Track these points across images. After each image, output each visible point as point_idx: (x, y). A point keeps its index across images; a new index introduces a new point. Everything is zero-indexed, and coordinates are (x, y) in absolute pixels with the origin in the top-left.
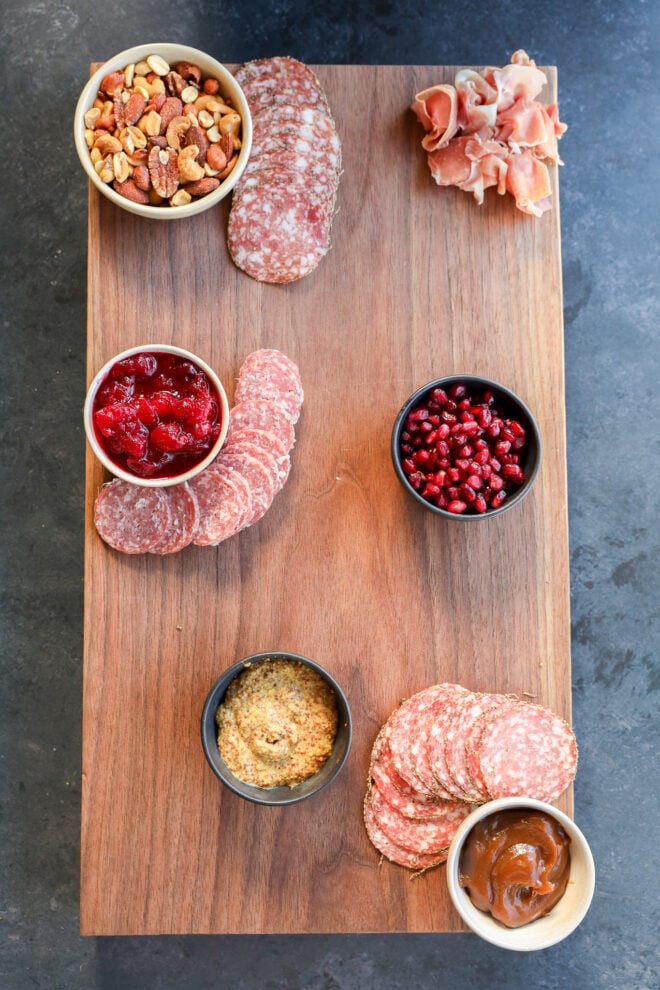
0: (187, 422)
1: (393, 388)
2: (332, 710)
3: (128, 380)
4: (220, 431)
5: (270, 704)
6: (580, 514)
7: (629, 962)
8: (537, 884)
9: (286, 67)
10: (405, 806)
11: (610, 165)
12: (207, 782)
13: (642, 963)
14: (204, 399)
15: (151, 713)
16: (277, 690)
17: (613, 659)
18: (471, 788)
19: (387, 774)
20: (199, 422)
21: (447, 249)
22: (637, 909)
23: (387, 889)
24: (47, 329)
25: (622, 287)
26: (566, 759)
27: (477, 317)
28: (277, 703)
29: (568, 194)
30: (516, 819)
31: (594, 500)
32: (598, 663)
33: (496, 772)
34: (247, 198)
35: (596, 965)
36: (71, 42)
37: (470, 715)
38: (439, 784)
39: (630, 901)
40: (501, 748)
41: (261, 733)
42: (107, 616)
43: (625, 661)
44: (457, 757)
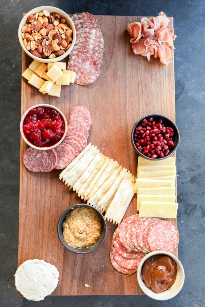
0: (53, 129)
1: (120, 119)
2: (100, 223)
3: (34, 115)
4: (64, 132)
5: (80, 221)
6: (180, 161)
7: (195, 304)
8: (166, 279)
9: (87, 16)
10: (124, 254)
11: (190, 49)
12: (59, 246)
13: (199, 304)
14: (59, 122)
15: (41, 224)
16: (82, 216)
17: (190, 207)
18: (145, 248)
19: (118, 243)
20: (57, 129)
21: (138, 75)
22: (197, 287)
23: (118, 281)
24: (8, 100)
25: (193, 88)
26: (175, 239)
27: (148, 97)
28: (82, 221)
29: (177, 58)
30: (160, 258)
31: (184, 156)
32: (185, 208)
33: (153, 242)
34: (74, 57)
35: (184, 305)
36: (17, 7)
37: (145, 224)
38: (135, 247)
39: (195, 284)
40: (155, 235)
41: (77, 230)
42: (27, 192)
43: (194, 208)
44: (140, 238)
